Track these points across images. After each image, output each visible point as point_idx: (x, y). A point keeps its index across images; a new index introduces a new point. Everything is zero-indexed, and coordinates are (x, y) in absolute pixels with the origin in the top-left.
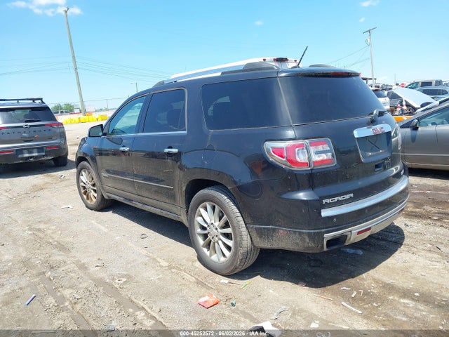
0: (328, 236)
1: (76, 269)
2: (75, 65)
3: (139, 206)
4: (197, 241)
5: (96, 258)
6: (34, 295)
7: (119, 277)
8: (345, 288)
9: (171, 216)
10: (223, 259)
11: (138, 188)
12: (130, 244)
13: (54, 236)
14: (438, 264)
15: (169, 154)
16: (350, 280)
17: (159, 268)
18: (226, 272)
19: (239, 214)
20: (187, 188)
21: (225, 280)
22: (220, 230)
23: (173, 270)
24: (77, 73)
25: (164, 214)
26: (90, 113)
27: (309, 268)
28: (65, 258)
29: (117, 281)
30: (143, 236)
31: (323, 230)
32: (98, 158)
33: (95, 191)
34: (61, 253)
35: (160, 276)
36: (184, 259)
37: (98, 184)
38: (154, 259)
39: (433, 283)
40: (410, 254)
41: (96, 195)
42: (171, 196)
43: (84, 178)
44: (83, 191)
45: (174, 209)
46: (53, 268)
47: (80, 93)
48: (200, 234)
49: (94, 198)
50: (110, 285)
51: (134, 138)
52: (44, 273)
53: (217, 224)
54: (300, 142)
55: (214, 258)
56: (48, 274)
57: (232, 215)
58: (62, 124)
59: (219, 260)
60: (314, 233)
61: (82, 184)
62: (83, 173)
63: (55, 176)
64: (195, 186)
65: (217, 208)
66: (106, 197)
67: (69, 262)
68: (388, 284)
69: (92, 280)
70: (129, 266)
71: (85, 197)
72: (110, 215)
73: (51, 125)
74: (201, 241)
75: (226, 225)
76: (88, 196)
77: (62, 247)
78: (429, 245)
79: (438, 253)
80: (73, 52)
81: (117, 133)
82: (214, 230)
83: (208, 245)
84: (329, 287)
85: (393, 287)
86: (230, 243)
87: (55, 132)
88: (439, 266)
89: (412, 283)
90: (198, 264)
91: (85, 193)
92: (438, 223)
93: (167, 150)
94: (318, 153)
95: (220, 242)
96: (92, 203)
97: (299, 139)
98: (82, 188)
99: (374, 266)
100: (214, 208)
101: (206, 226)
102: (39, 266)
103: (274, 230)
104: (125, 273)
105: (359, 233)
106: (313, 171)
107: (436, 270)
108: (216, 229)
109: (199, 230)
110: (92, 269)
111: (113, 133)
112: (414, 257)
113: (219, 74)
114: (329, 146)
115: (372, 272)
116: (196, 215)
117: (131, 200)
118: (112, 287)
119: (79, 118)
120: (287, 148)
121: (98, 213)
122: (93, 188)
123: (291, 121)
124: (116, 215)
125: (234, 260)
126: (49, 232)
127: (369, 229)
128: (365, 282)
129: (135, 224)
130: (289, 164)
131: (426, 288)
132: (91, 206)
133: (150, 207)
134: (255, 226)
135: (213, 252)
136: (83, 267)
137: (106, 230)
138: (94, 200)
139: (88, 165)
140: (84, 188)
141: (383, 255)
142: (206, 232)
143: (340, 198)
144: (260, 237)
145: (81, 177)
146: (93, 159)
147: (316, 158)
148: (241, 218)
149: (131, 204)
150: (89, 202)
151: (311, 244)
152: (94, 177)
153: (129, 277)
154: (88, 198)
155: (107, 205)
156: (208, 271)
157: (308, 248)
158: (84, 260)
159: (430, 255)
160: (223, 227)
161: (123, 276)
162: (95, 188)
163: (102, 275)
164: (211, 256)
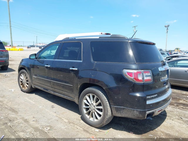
0: (148, 112)
1: (23, 122)
2: (10, 25)
3: (52, 93)
4: (83, 111)
5: (32, 116)
6: (4, 135)
7: (46, 127)
8: (151, 135)
9: (69, 98)
10: (96, 120)
11: (53, 84)
12: (47, 110)
13: (8, 104)
14: (183, 125)
15: (72, 70)
16: (151, 132)
17: (64, 123)
18: (98, 126)
19: (107, 100)
20: (80, 86)
21: (97, 130)
22: (96, 107)
23: (71, 124)
24: (11, 29)
25: (65, 97)
26: (15, 47)
27: (132, 125)
28: (16, 116)
29: (45, 129)
30: (53, 107)
31: (146, 110)
32: (32, 69)
33: (28, 84)
34: (13, 113)
35: (66, 127)
36: (75, 119)
37: (30, 81)
38: (61, 118)
39: (185, 134)
40: (171, 120)
41: (28, 86)
42: (71, 89)
43: (22, 77)
44: (21, 83)
45: (71, 95)
46: (11, 121)
47: (11, 38)
48: (84, 108)
49: (26, 87)
50: (42, 130)
51: (53, 61)
52: (7, 123)
53: (95, 104)
54: (140, 71)
55: (91, 119)
56: (9, 124)
57: (104, 101)
58: (7, 51)
59: (94, 121)
60: (142, 111)
61: (21, 80)
62: (22, 75)
63: (2, 75)
64: (85, 86)
65: (96, 97)
66: (33, 87)
67: (18, 118)
68: (168, 134)
69: (32, 128)
70: (49, 121)
71: (22, 86)
72: (33, 95)
73: (2, 51)
74: (85, 111)
75: (100, 105)
76: (23, 86)
77: (13, 110)
78: (177, 117)
79: (182, 120)
80: (10, 19)
81: (42, 58)
82: (93, 107)
83: (89, 114)
84: (144, 134)
85: (170, 135)
86: (101, 113)
87: (4, 54)
88: (184, 126)
89: (177, 134)
90: (82, 121)
91: (22, 84)
92: (178, 108)
93: (71, 69)
94: (146, 76)
95: (95, 112)
96: (25, 89)
97: (140, 69)
98: (20, 82)
99: (159, 125)
100: (94, 97)
101: (88, 104)
102: (3, 119)
103: (124, 109)
104: (48, 125)
105: (159, 111)
106: (144, 84)
107: (184, 128)
108: (94, 106)
109: (84, 106)
110: (31, 123)
111: (40, 58)
112: (173, 122)
113: (98, 38)
114: (151, 74)
115: (159, 128)
116: (84, 99)
117: (47, 90)
118: (44, 132)
119: (10, 49)
120: (134, 73)
121: (28, 94)
122: (27, 82)
123: (136, 62)
124: (37, 96)
125: (103, 121)
126: (5, 102)
127: (162, 110)
128: (158, 133)
129: (47, 100)
130: (134, 80)
131: (184, 136)
132: (25, 91)
133: (58, 94)
134: (115, 106)
135: (91, 116)
136: (26, 121)
137: (34, 103)
138: (26, 88)
139: (25, 71)
140: (22, 82)
141: (160, 120)
142: (88, 107)
143: (153, 96)
144: (117, 112)
145: (21, 77)
146: (29, 69)
147: (146, 78)
148: (108, 102)
149: (46, 91)
150: (23, 88)
151: (141, 116)
152: (28, 77)
153: (51, 127)
154: (23, 87)
155: (33, 90)
156: (88, 125)
157: (139, 117)
158: (26, 118)
159: (179, 121)
160: (98, 106)
161: (48, 126)
162: (28, 83)
163: (37, 125)
164: (89, 118)
